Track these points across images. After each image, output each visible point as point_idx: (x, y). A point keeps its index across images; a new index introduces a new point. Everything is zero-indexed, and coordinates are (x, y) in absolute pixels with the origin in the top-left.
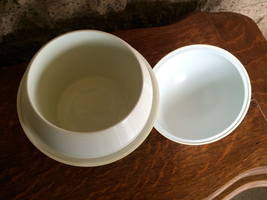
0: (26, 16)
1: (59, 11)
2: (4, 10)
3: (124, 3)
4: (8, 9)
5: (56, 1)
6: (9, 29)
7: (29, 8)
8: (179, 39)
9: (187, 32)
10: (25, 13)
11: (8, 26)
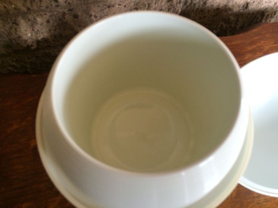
0: (65, 18)
1: (103, 14)
2: (41, 8)
3: (179, 8)
4: (45, 6)
5: (101, 2)
6: (44, 32)
7: (68, 8)
8: (248, 52)
9: (259, 44)
10: (64, 14)
11: (43, 28)
